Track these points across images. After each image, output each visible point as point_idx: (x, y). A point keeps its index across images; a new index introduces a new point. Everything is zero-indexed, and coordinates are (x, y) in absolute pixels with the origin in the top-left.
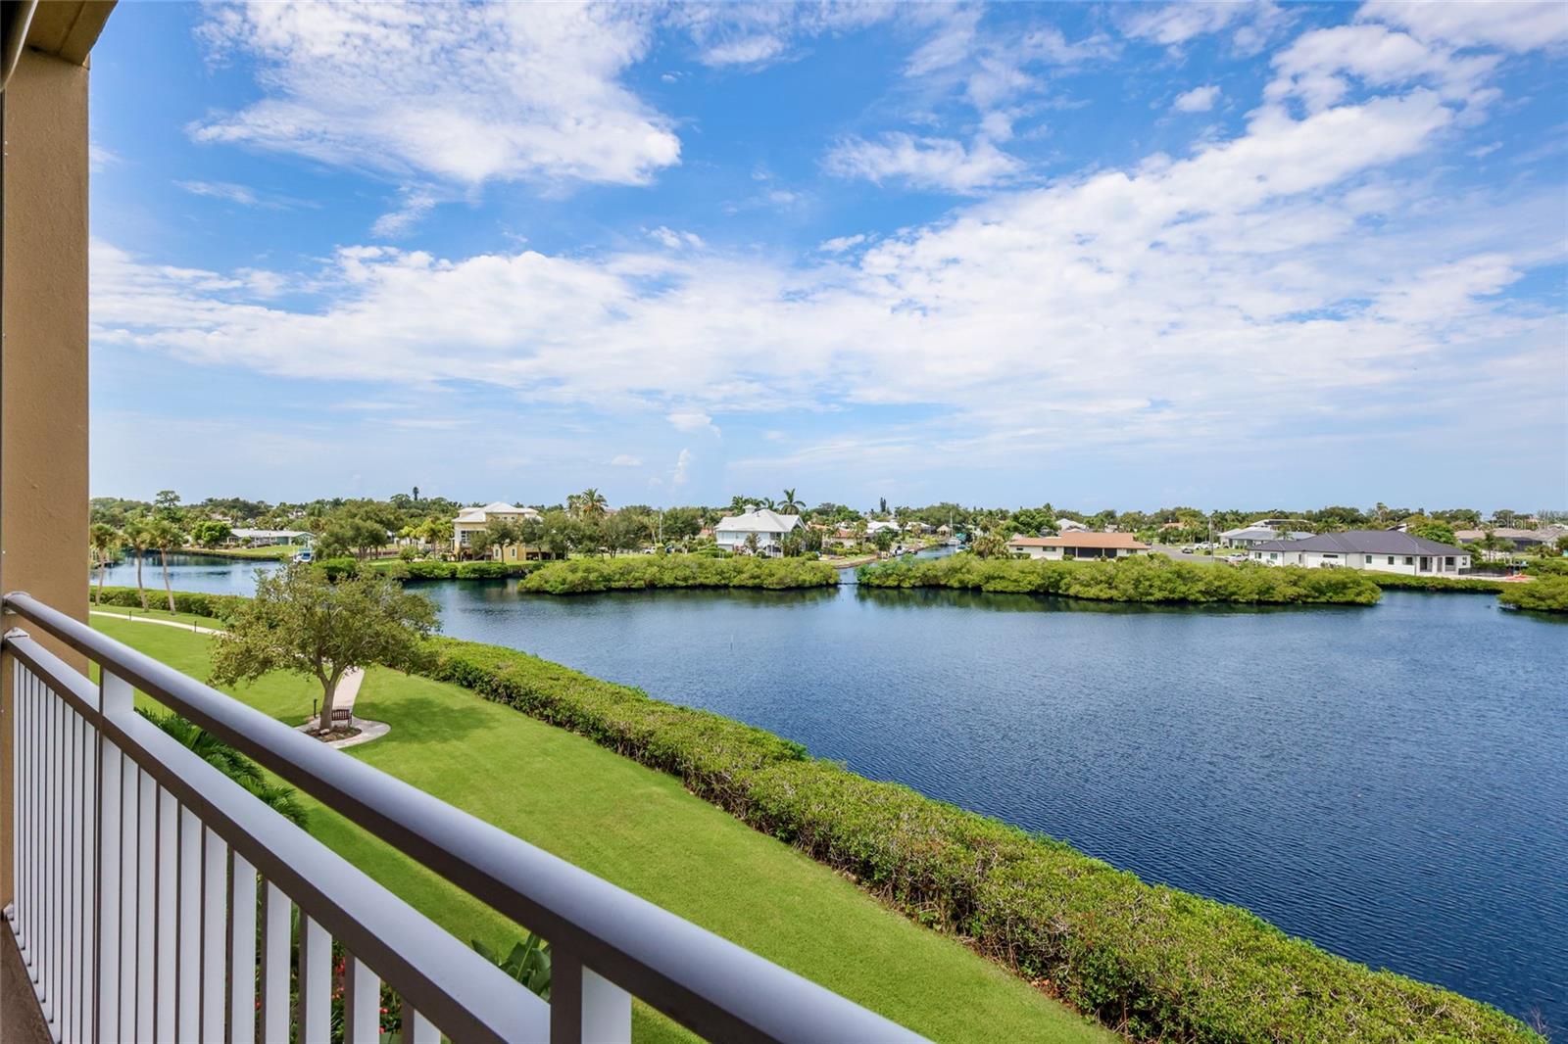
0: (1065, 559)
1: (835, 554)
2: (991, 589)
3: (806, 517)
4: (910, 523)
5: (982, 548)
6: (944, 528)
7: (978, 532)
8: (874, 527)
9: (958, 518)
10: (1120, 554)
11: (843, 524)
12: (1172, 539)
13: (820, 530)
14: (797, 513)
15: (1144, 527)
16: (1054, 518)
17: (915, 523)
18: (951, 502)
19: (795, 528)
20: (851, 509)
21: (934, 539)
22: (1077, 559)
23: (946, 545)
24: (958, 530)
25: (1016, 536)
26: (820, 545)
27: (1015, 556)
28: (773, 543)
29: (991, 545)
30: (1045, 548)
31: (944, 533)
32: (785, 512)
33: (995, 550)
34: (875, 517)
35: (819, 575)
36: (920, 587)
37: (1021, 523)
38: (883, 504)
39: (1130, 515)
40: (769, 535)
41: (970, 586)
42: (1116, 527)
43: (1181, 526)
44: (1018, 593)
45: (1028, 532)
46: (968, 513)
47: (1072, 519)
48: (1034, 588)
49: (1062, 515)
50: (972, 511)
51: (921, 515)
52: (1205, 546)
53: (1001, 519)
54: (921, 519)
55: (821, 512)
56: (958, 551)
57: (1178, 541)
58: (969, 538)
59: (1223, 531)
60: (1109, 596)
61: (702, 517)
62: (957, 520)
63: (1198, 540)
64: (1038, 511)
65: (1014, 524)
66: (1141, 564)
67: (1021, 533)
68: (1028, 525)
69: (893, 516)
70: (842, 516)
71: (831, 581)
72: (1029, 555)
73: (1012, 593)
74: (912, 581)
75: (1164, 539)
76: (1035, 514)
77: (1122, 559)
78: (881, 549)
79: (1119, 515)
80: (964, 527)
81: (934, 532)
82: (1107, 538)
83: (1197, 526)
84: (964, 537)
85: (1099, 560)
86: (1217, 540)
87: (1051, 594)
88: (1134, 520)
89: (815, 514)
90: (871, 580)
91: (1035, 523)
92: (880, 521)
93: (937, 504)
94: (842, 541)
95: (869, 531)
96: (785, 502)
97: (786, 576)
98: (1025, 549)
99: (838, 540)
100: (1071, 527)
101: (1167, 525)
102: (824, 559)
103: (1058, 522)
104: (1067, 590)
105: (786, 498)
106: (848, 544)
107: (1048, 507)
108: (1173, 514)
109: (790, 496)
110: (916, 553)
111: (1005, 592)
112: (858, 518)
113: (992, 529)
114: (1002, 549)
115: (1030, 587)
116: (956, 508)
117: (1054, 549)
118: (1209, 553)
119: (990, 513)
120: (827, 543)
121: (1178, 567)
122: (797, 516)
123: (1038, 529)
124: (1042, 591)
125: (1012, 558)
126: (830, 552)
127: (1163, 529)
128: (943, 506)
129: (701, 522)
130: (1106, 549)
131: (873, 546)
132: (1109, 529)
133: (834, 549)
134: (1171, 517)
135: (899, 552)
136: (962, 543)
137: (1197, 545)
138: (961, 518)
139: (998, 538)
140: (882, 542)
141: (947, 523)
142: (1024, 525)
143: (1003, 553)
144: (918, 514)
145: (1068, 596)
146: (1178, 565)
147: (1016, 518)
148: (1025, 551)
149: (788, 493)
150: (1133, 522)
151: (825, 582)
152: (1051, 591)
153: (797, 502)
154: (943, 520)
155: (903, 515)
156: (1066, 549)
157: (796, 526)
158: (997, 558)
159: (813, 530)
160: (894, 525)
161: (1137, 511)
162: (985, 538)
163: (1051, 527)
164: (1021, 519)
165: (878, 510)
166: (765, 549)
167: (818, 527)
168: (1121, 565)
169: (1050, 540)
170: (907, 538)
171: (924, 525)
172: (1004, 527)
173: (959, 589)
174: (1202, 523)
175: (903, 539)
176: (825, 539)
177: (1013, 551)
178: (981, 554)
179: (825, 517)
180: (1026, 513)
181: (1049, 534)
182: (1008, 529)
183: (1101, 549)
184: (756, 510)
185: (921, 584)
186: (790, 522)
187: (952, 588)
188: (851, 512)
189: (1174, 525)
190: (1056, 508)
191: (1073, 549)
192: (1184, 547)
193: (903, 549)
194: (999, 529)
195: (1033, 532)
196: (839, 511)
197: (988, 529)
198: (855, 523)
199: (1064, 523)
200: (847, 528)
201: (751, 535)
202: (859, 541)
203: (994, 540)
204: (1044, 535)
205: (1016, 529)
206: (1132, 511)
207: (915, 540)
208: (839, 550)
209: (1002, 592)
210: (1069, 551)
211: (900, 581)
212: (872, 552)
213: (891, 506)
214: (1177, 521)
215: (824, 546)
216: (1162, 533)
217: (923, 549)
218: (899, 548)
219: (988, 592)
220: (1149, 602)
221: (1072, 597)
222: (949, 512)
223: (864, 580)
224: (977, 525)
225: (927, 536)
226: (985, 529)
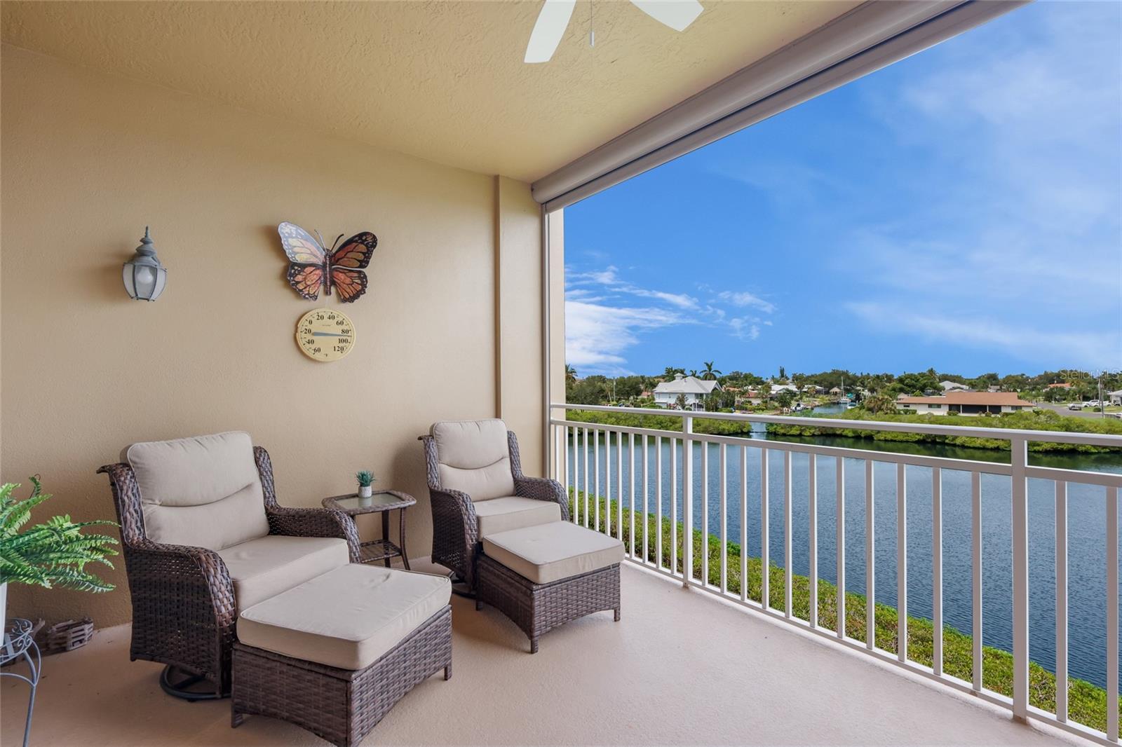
0: (949, 414)
1: (746, 409)
2: (882, 438)
3: (722, 382)
4: (806, 386)
5: (872, 405)
6: (836, 389)
7: (866, 393)
8: (776, 389)
9: (848, 382)
10: (1004, 410)
11: (750, 387)
12: (1057, 398)
13: (734, 391)
14: (715, 379)
15: (1028, 387)
16: (938, 380)
17: (810, 386)
18: (842, 368)
19: (713, 390)
20: (755, 376)
21: (827, 398)
22: (961, 414)
23: (838, 403)
24: (847, 391)
25: (902, 396)
26: (734, 402)
27: (902, 412)
28: (697, 401)
29: (880, 403)
30: (930, 406)
31: (836, 394)
32: (705, 378)
33: (884, 407)
34: (777, 382)
35: (735, 425)
36: (818, 436)
37: (907, 385)
38: (782, 371)
39: (1013, 377)
40: (694, 395)
41: (863, 435)
42: (998, 387)
43: (1067, 386)
44: (907, 442)
45: (913, 392)
46: (857, 377)
47: (954, 381)
48: (921, 438)
49: (945, 378)
50: (860, 375)
51: (816, 379)
52: (1094, 404)
53: (886, 382)
54: (816, 383)
55: (731, 378)
56: (849, 408)
57: (1064, 400)
58: (858, 397)
59: (1113, 390)
60: (996, 446)
61: (643, 383)
62: (847, 383)
63: (1086, 398)
64: (922, 375)
65: (899, 386)
66: (1027, 419)
67: (906, 393)
68: (913, 386)
69: (790, 380)
70: (749, 381)
71: (745, 430)
72: (916, 411)
73: (901, 442)
74: (812, 431)
75: (1049, 397)
76: (919, 377)
77: (1007, 414)
78: (783, 406)
79: (1001, 377)
80: (853, 388)
81: (827, 393)
82: (990, 396)
83: (1085, 387)
84: (853, 397)
85: (984, 415)
86: (1108, 398)
87: (939, 443)
88: (1017, 381)
89: (728, 380)
90: (777, 430)
91: (919, 385)
92: (780, 384)
93: (829, 371)
94: (750, 400)
95: (773, 392)
96: (705, 371)
97: (710, 426)
98: (911, 406)
99: (747, 400)
100: (954, 388)
101: (1052, 386)
102: (738, 414)
103: (941, 384)
104: (954, 439)
105: (706, 368)
106: (756, 402)
107: (931, 371)
108: (1058, 375)
109: (709, 367)
110: (812, 409)
111: (895, 441)
112: (762, 383)
113: (879, 390)
114: (890, 406)
115: (918, 437)
116: (845, 374)
117: (939, 406)
118: (1099, 410)
119: (878, 377)
120: (738, 401)
121: (1066, 422)
122: (716, 381)
123: (923, 389)
124: (929, 440)
125: (899, 413)
126: (742, 408)
127: (1048, 389)
128: (835, 373)
129: (642, 387)
130: (990, 406)
131: (776, 404)
132: (992, 390)
133: (744, 406)
134: (1059, 377)
135: (798, 408)
136: (852, 401)
137: (1085, 403)
138: (850, 381)
139: (886, 397)
140: (784, 401)
141: (838, 386)
142: (910, 386)
143: (891, 410)
144: (813, 379)
145: (955, 445)
146: (1067, 419)
147: (901, 380)
148: (912, 408)
149: (707, 364)
150: (1017, 383)
151: (740, 431)
152: (938, 440)
153: (715, 371)
154: (835, 383)
155: (799, 380)
156: (951, 406)
157: (715, 389)
158: (887, 413)
159: (728, 392)
160: (793, 388)
161: (1020, 373)
162: (875, 397)
163: (935, 388)
164: (905, 382)
165: (778, 376)
166: (691, 405)
167: (732, 389)
168: (1006, 419)
169: (935, 399)
170: (804, 397)
171: (818, 387)
172: (890, 388)
173: (853, 437)
174: (1090, 383)
175: (801, 398)
176: (737, 399)
177: (901, 407)
178: (870, 410)
179: (735, 382)
180: (910, 376)
181: (933, 394)
182: (894, 389)
183: (986, 406)
184: (683, 377)
185: (820, 433)
186: (710, 385)
187: (846, 437)
188: (755, 378)
189: (1059, 385)
190: (939, 372)
191: (958, 406)
192: (1071, 405)
193: (802, 406)
194: (885, 390)
195: (918, 392)
196: (746, 377)
197: (876, 391)
198: (760, 387)
199: (947, 385)
200: (753, 390)
201: (680, 396)
202: (765, 400)
203: (882, 399)
204: (929, 395)
205: (901, 390)
206: (1014, 374)
207: (811, 399)
208: (749, 406)
209: (892, 441)
210: (954, 408)
211: (802, 431)
212: (776, 408)
213: (789, 374)
214: (1063, 382)
215: (736, 403)
216: (1046, 392)
217: (818, 406)
218: (799, 405)
219: (880, 440)
220: (1039, 452)
221: (958, 446)
222: (840, 377)
223: (772, 429)
224: (864, 386)
225: (821, 396)
226: (872, 390)
